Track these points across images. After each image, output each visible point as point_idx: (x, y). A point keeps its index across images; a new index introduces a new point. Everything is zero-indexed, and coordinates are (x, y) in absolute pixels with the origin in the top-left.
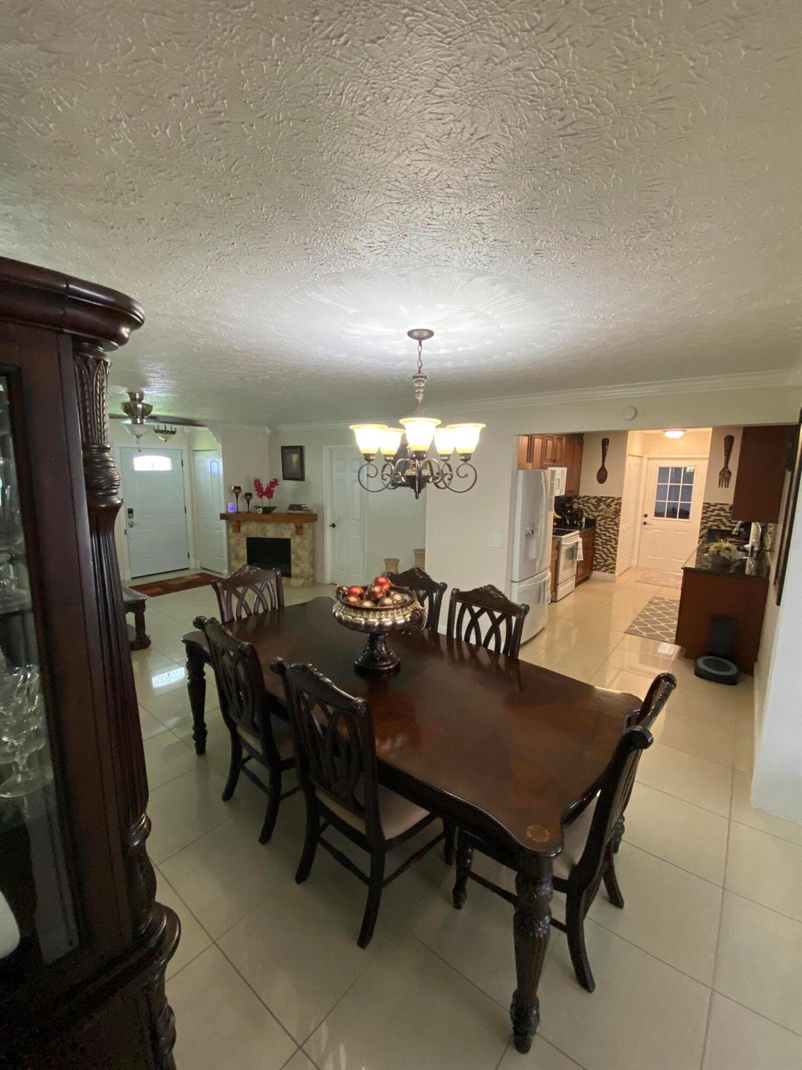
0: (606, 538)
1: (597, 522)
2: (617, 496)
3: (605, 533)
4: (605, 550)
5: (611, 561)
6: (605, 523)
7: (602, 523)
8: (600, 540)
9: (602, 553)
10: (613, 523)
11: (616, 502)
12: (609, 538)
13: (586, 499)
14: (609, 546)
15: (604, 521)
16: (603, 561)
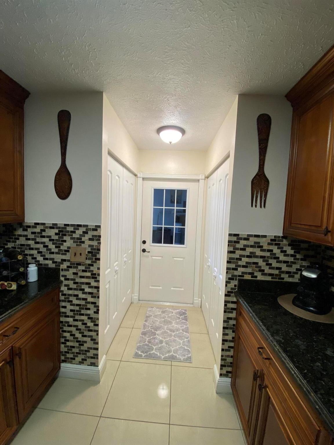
0: (78, 302)
1: (62, 273)
2: (92, 224)
3: (76, 292)
4: (79, 324)
5: (89, 344)
6: (74, 274)
7: (69, 274)
8: (69, 307)
9: (73, 329)
10: (89, 274)
11: (91, 234)
12: (83, 303)
13: (38, 230)
14: (85, 318)
15: (72, 270)
16: (77, 344)
